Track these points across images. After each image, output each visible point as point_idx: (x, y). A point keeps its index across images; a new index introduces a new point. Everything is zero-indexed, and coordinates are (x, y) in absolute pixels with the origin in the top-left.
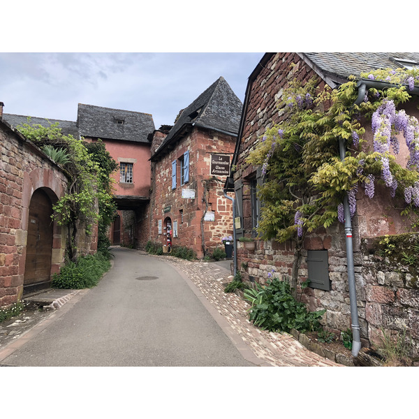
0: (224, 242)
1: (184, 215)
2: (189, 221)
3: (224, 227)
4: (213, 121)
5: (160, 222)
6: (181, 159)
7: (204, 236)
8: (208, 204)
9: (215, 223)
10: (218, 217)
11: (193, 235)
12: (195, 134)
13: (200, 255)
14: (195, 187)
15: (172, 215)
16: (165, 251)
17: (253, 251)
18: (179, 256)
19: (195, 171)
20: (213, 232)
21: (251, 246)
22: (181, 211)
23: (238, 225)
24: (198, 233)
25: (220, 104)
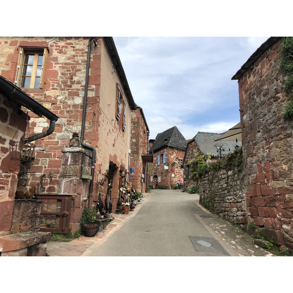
0: (178, 184)
1: (164, 174)
2: (166, 177)
3: (178, 179)
4: (173, 144)
5: (152, 177)
6: (162, 155)
7: (172, 181)
8: (173, 171)
9: (175, 177)
10: (175, 175)
11: (168, 181)
12: (168, 148)
13: (170, 188)
14: (168, 165)
15: (157, 174)
16: (154, 188)
17: (189, 183)
18: (162, 189)
19: (168, 160)
20: (174, 180)
21: (188, 181)
22: (162, 173)
23: (185, 177)
24: (169, 181)
25: (175, 137)
